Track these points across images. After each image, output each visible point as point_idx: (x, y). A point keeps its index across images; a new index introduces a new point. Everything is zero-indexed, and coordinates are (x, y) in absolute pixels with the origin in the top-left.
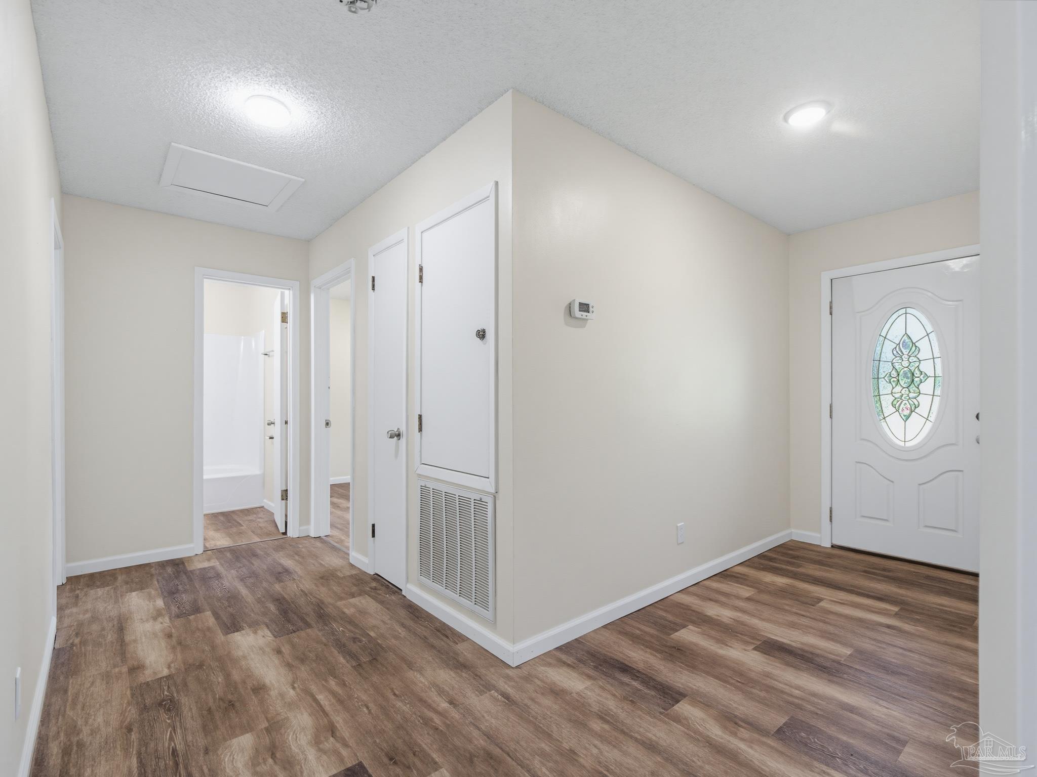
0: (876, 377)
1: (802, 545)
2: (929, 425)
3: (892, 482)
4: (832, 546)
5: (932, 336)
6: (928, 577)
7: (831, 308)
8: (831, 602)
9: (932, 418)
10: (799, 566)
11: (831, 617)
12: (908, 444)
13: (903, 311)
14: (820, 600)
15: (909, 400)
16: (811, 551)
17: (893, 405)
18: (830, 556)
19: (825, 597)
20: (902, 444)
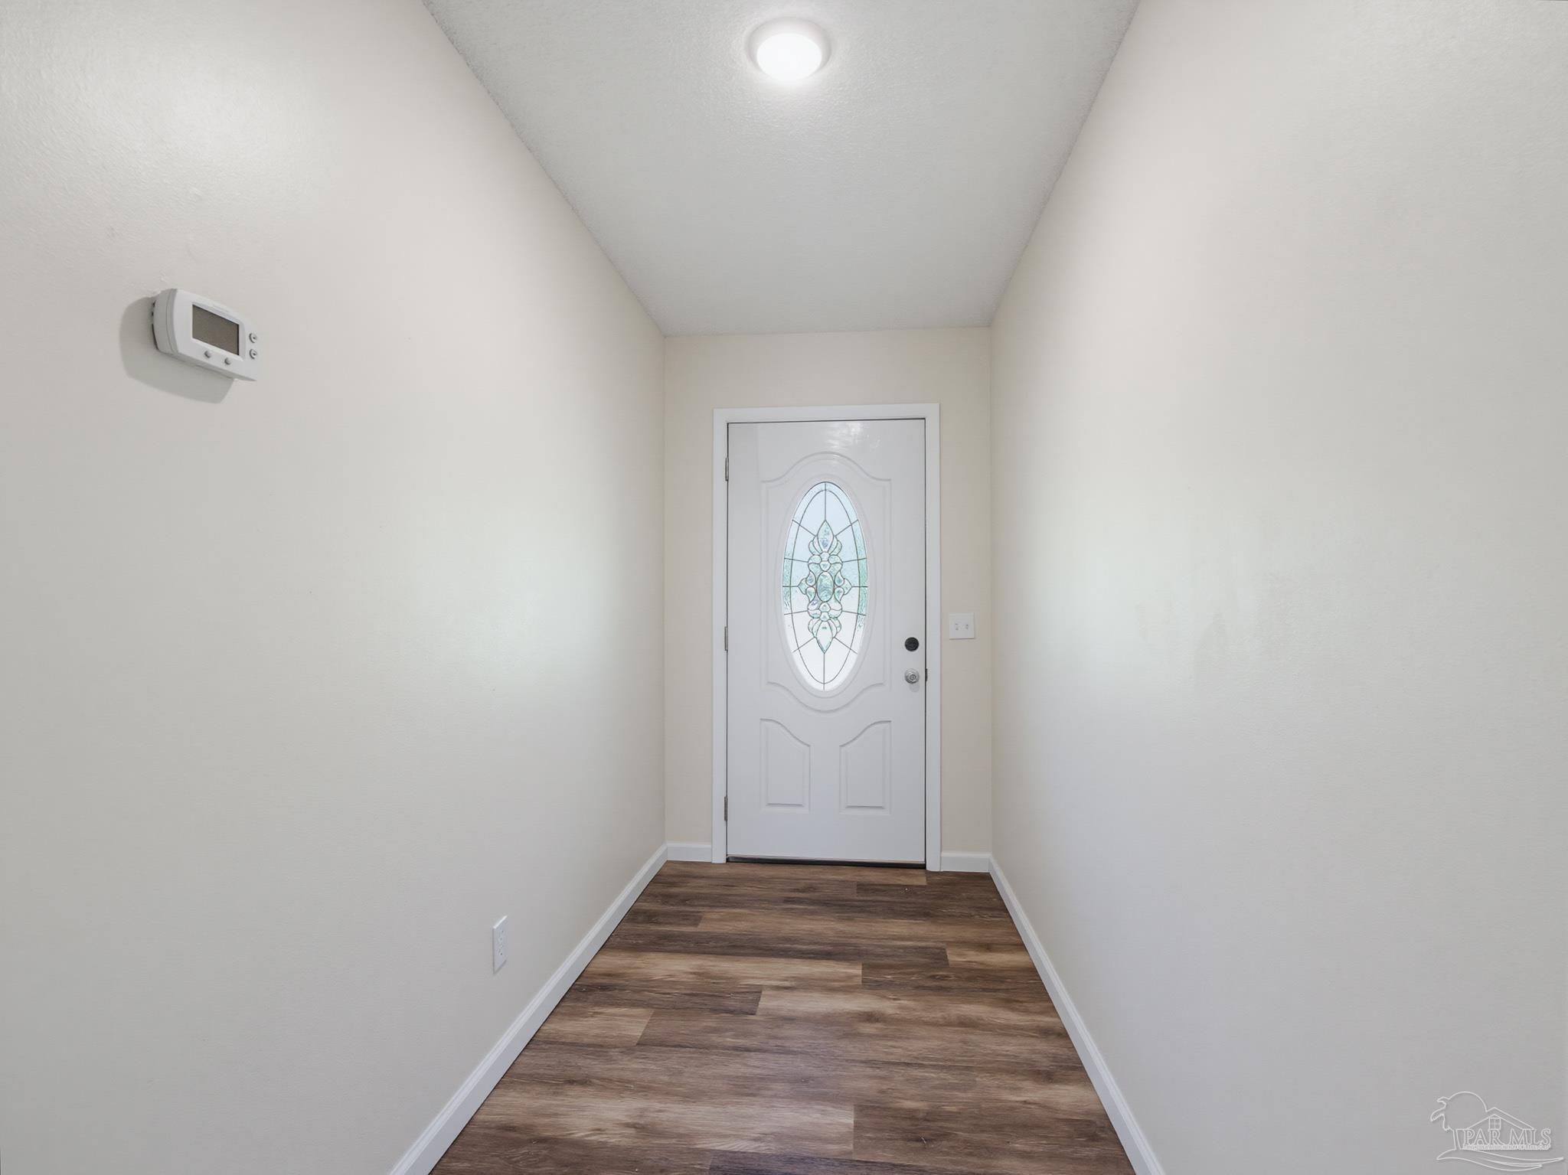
0: (788, 585)
1: (683, 868)
2: (853, 658)
3: (809, 746)
4: (728, 860)
5: (856, 526)
6: (862, 887)
7: (727, 469)
8: (775, 992)
9: (856, 647)
10: (696, 920)
11: (788, 1031)
12: (828, 687)
13: (822, 486)
14: (757, 992)
15: (830, 621)
16: (702, 877)
17: (810, 630)
18: (730, 882)
19: (762, 982)
20: (820, 687)
